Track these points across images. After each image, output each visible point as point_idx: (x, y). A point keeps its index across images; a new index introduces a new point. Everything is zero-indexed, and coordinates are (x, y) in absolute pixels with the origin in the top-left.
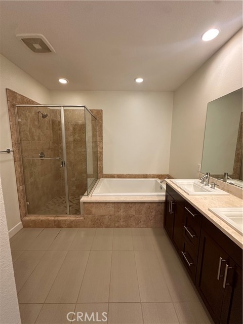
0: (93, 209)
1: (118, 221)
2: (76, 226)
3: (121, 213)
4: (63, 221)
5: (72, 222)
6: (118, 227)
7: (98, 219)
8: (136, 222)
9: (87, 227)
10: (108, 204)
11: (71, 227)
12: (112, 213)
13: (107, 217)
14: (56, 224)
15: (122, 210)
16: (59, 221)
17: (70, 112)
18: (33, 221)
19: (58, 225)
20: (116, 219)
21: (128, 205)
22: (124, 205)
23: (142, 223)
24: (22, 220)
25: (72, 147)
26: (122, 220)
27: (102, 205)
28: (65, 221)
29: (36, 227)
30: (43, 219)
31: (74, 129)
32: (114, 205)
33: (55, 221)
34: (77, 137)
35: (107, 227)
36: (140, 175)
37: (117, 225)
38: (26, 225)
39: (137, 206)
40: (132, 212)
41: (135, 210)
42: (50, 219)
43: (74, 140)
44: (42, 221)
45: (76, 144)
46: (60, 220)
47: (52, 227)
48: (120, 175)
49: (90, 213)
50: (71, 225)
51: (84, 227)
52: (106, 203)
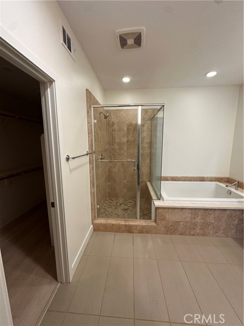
0: (167, 215)
1: (194, 229)
2: (147, 232)
3: (199, 220)
4: (135, 226)
5: (143, 227)
6: (193, 235)
7: (172, 225)
8: (215, 230)
9: (160, 234)
10: (184, 210)
11: (142, 233)
12: (188, 219)
13: (182, 223)
14: (126, 228)
15: (200, 217)
16: (130, 226)
17: (125, 112)
18: (104, 224)
19: (129, 230)
20: (192, 227)
21: (208, 212)
22: (202, 211)
23: (221, 231)
24: (93, 223)
25: (125, 148)
26: (199, 228)
27: (177, 211)
28: (136, 226)
29: (106, 231)
30: (114, 223)
31: (128, 130)
32: (190, 211)
33: (126, 226)
34: (130, 138)
35: (181, 234)
36: (196, 178)
37: (192, 233)
38: (97, 229)
39: (217, 213)
40: (211, 219)
41: (215, 218)
42: (121, 223)
43: (128, 141)
44: (113, 225)
45: (129, 145)
46: (132, 226)
47: (123, 232)
48: (174, 177)
49: (164, 219)
50: (142, 231)
51: (156, 233)
52: (182, 209)
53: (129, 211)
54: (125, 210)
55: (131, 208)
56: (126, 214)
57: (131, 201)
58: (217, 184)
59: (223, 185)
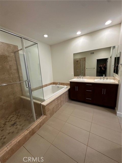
0: (50, 107)
2: (43, 124)
7: (52, 111)
11: (41, 127)
13: (55, 107)
14: (31, 133)
16: (33, 130)
26: (60, 105)
28: (37, 126)
35: (55, 112)
37: (58, 108)
42: (26, 134)
44: (19, 142)
49: (49, 110)
51: (47, 120)
53: (18, 123)
54: (13, 125)
55: (17, 120)
56: (18, 126)
57: (11, 116)
58: (52, 86)
59: (55, 85)
